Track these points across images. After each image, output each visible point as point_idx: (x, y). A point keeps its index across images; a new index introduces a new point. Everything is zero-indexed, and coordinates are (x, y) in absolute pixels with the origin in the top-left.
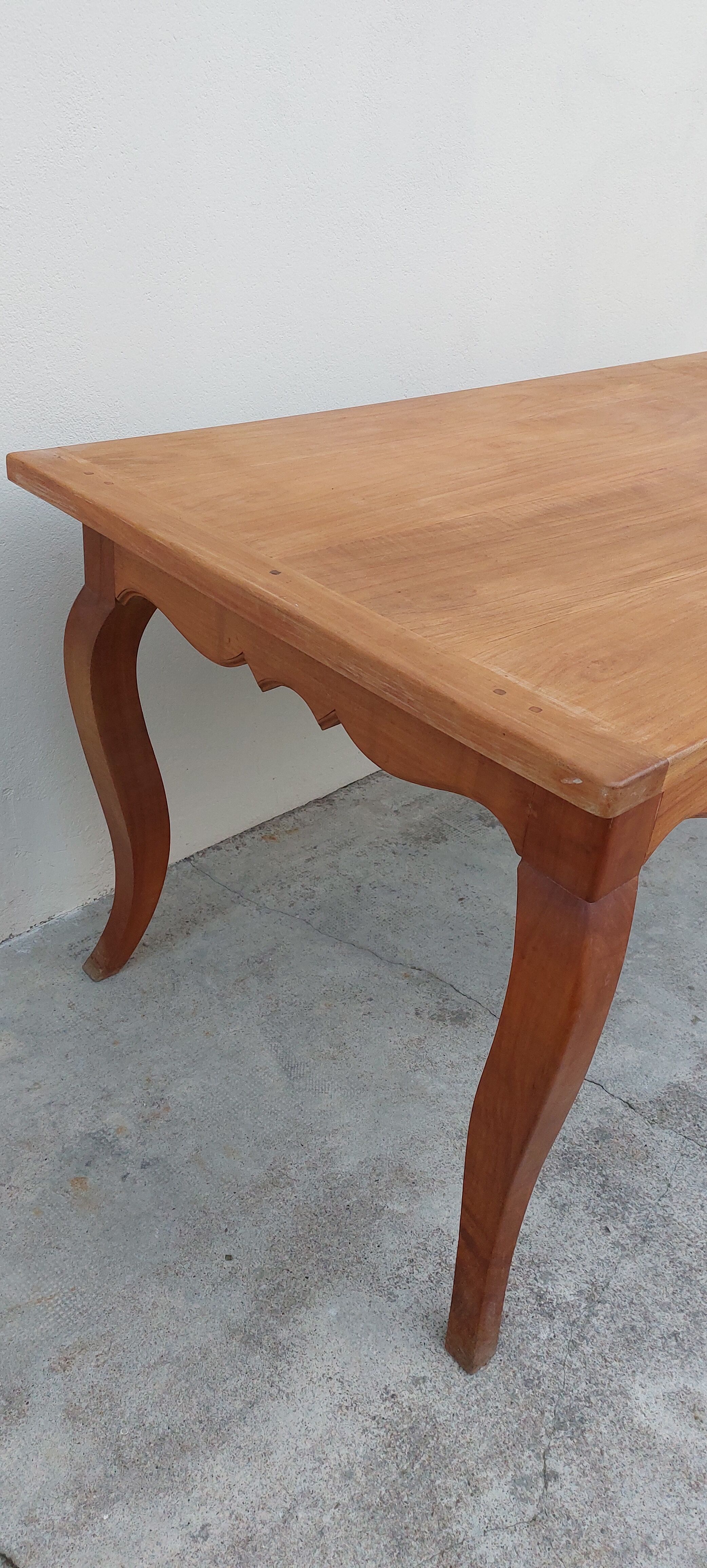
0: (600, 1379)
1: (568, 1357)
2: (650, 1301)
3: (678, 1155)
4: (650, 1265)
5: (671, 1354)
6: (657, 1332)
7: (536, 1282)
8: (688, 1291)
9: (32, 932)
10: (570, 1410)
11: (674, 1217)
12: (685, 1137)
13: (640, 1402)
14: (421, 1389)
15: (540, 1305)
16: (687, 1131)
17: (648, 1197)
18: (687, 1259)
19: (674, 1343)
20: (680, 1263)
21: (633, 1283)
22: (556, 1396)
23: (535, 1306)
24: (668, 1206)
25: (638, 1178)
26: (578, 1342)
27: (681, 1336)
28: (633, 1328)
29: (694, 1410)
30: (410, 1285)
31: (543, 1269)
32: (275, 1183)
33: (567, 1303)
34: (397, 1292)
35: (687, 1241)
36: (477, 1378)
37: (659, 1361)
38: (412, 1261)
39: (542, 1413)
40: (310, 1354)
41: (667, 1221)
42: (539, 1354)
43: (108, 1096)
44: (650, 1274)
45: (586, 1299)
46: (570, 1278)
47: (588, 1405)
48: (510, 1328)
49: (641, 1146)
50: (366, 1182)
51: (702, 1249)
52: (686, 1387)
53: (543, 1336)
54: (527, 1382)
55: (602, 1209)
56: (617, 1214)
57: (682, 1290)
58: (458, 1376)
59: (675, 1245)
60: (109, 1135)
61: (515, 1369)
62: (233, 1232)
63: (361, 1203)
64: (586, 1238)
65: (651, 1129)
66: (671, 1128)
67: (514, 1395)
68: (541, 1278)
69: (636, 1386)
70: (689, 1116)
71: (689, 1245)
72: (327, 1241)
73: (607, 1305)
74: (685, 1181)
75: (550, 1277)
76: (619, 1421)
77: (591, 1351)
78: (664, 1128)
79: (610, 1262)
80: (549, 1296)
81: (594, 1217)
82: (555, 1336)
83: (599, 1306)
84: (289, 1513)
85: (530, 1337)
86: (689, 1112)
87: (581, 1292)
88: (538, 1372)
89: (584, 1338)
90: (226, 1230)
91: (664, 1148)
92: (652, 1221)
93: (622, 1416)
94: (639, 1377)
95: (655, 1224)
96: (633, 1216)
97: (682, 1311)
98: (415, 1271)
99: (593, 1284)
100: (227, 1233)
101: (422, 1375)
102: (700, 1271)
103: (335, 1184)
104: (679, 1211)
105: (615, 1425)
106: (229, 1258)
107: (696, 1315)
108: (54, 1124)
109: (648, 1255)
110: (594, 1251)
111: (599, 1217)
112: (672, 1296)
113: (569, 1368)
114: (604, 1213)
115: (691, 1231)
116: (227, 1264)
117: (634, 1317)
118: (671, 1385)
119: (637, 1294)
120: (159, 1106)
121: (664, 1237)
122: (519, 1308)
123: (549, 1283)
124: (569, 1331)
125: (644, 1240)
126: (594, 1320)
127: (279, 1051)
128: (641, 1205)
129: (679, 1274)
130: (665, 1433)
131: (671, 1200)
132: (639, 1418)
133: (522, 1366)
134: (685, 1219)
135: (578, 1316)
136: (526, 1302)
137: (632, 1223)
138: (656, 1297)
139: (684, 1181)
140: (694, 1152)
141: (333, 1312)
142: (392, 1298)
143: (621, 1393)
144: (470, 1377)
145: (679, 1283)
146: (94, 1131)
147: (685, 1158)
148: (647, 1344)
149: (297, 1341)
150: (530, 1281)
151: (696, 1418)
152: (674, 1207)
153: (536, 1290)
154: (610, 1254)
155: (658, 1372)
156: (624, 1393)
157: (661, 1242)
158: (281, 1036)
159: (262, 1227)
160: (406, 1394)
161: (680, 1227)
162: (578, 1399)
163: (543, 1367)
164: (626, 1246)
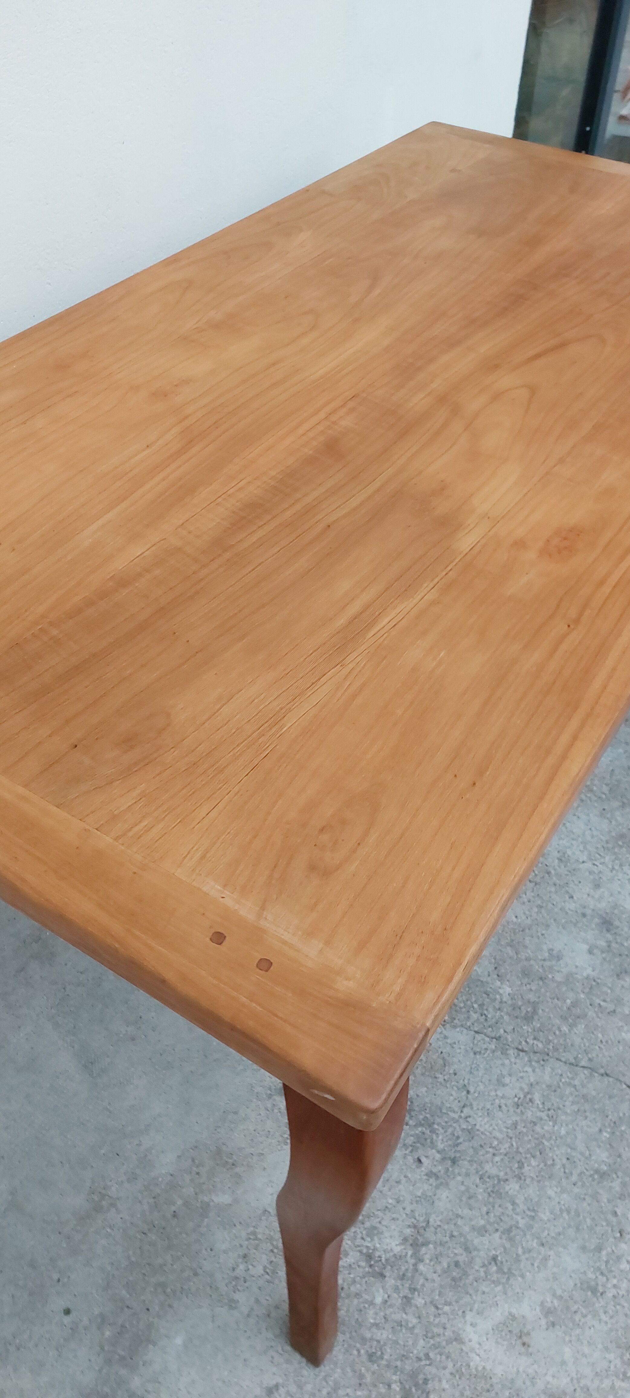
0: (436, 1330)
1: (404, 1316)
2: (467, 1229)
3: (472, 1055)
4: (463, 1188)
5: (493, 1282)
6: (478, 1262)
7: (363, 1241)
8: (500, 1206)
10: (413, 1375)
11: (477, 1127)
12: (475, 1031)
13: (474, 1344)
15: (371, 1266)
16: (476, 1024)
17: (451, 1111)
18: (494, 1171)
19: (495, 1268)
20: (489, 1177)
21: (451, 1213)
22: (399, 1363)
23: (367, 1269)
24: (470, 1117)
25: (439, 1092)
26: (410, 1296)
27: (499, 1258)
28: (457, 1264)
29: (520, 1337)
30: (247, 1284)
31: (368, 1224)
32: (98, 1209)
33: (395, 1255)
34: (237, 1296)
35: (491, 1150)
36: (325, 1368)
37: (484, 1293)
38: (245, 1256)
39: (389, 1386)
41: (471, 1133)
42: (378, 1322)
44: (464, 1199)
45: (411, 1245)
46: (393, 1227)
47: (428, 1362)
48: (347, 1301)
49: (437, 1054)
50: (187, 1178)
51: (506, 1155)
52: (510, 1314)
53: (379, 1300)
54: (371, 1356)
55: (412, 1138)
56: (426, 1139)
57: (493, 1207)
58: (308, 1371)
59: (482, 1158)
61: (358, 1345)
62: (66, 1280)
63: (186, 1204)
64: (402, 1177)
65: (444, 1032)
66: (462, 1026)
67: (361, 1376)
68: (368, 1235)
69: (469, 1328)
70: (476, 1006)
71: (494, 1155)
72: (160, 1261)
73: (431, 1246)
74: (482, 1082)
75: (375, 1232)
76: (457, 1371)
77: (423, 1302)
78: (455, 1027)
79: (427, 1196)
80: (377, 1254)
81: (406, 1150)
82: (389, 1297)
83: (424, 1250)
85: (367, 1306)
86: (476, 1002)
87: (405, 1240)
88: (378, 1341)
89: (415, 1290)
90: (59, 1280)
91: (458, 1051)
92: (458, 1137)
93: (459, 1364)
94: (469, 1317)
95: (461, 1140)
96: (440, 1137)
97: (497, 1230)
98: (250, 1267)
99: (415, 1227)
100: (60, 1283)
101: (274, 1382)
102: (507, 1180)
103: (157, 1191)
104: (481, 1119)
105: (455, 1376)
106: (67, 1312)
107: (509, 1231)
109: (459, 1178)
110: (411, 1188)
111: (410, 1148)
112: (486, 1217)
113: (407, 1329)
114: (414, 1143)
115: (494, 1137)
116: (67, 1320)
117: (456, 1251)
118: (497, 1315)
119: (455, 1224)
121: (471, 1152)
122: (352, 1276)
123: (376, 1238)
124: (400, 1287)
125: (454, 1161)
126: (421, 1267)
127: (76, 1046)
128: (446, 1122)
129: (489, 1190)
130: (499, 1370)
131: (472, 1108)
132: (476, 1361)
133: (364, 1340)
134: (487, 1126)
135: (407, 1267)
136: (357, 1268)
137: (440, 1146)
138: (473, 1223)
139: (480, 1084)
140: (485, 1046)
141: (179, 1341)
142: (232, 1305)
143: (456, 1340)
144: (317, 1369)
145: (491, 1200)
147: (478, 1056)
148: (471, 1277)
149: (148, 1386)
150: (359, 1242)
151: (524, 1344)
152: (475, 1116)
153: (365, 1251)
154: (426, 1187)
155: (484, 1305)
156: (458, 1339)
157: (469, 1159)
158: (74, 1028)
159: (94, 1265)
161: (483, 1137)
162: (419, 1359)
163: (383, 1335)
164: (439, 1174)
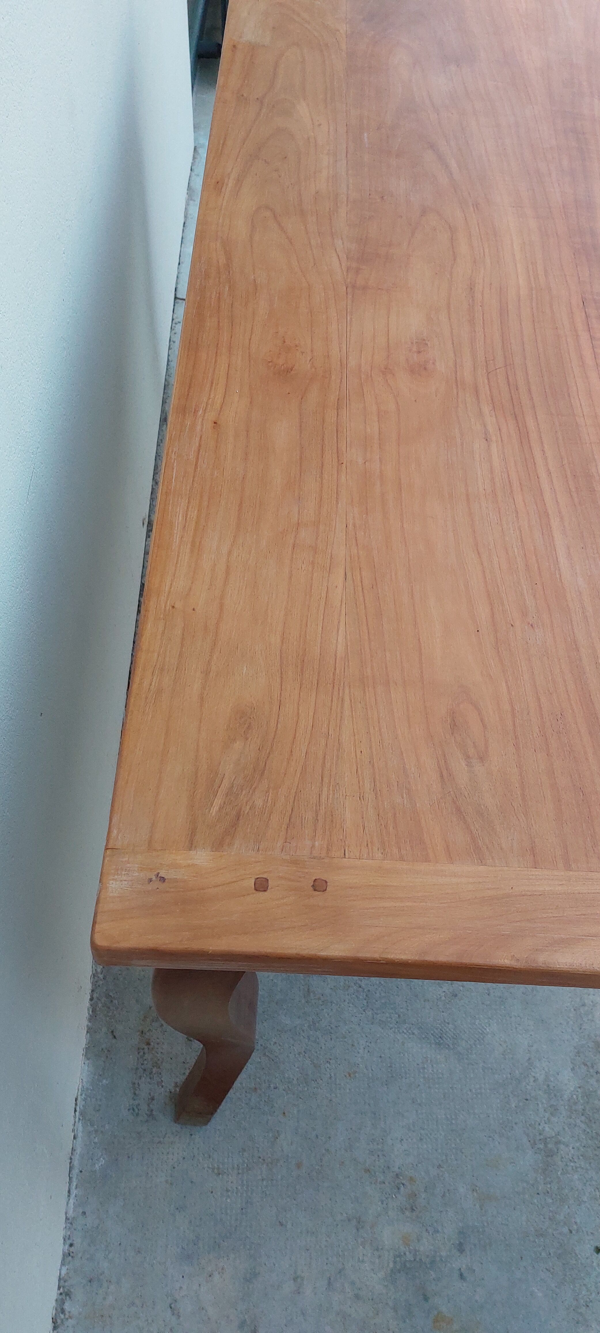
9: (80, 1134)
43: (359, 1223)
50: (593, 1081)
60: (405, 1254)
100: (574, 1232)
103: (580, 1107)
108: (357, 1297)
120: (403, 1184)
127: (416, 1032)
146: (391, 1265)
158: (399, 1016)
159: (585, 1199)
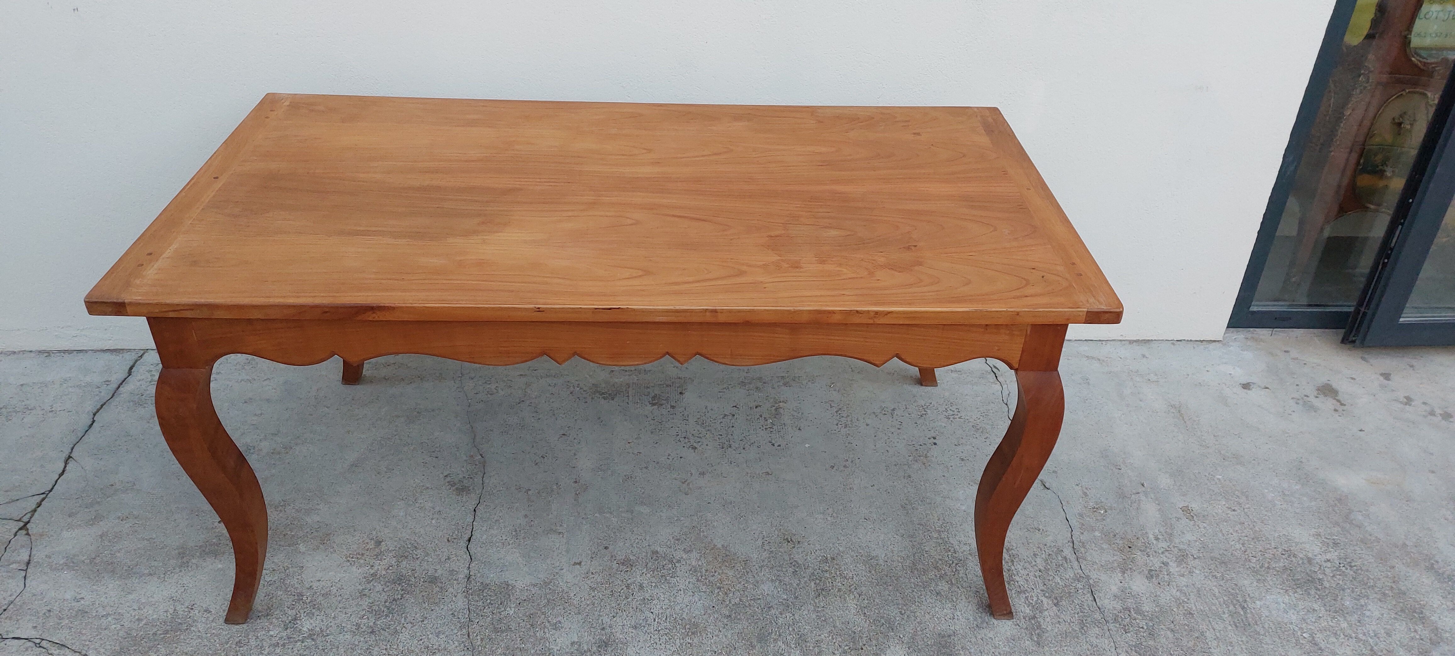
1: (267, 648)
3: (450, 613)
4: (357, 643)
11: (401, 635)
12: (469, 608)
14: (203, 614)
16: (474, 607)
17: (405, 618)
21: (338, 644)
24: (406, 628)
25: (415, 608)
26: (280, 645)
33: (300, 630)
36: (225, 627)
40: (192, 573)
41: (395, 633)
42: (259, 638)
45: (310, 634)
46: (317, 622)
49: (441, 597)
50: (308, 530)
53: (271, 633)
54: (239, 643)
55: (377, 608)
56: (379, 615)
58: (222, 622)
59: (381, 644)
61: (243, 635)
63: (293, 537)
64: (350, 614)
65: (459, 594)
66: (469, 600)
67: (227, 643)
68: (307, 613)
73: (313, 643)
74: (434, 625)
78: (466, 598)
79: (343, 629)
80: (298, 622)
81: (368, 609)
82: (275, 637)
83: (310, 641)
84: (107, 615)
85: (266, 630)
87: (312, 631)
88: (248, 642)
89: (284, 646)
91: (449, 606)
92: (389, 629)
95: (388, 631)
96: (385, 620)
99: (322, 631)
101: (212, 610)
104: (407, 634)
109: (362, 639)
110: (345, 621)
111: (370, 610)
114: (375, 610)
121: (383, 638)
124: (283, 639)
125: (372, 633)
126: (299, 644)
127: (362, 457)
128: (396, 619)
131: (412, 628)
133: (247, 636)
134: (404, 639)
135: (296, 638)
137: (378, 623)
140: (461, 617)
141: (220, 566)
147: (451, 616)
149: (194, 566)
152: (408, 631)
154: (348, 627)
157: (377, 639)
158: (373, 451)
160: (197, 611)
161: (396, 640)
163: (253, 642)
164: (360, 629)
